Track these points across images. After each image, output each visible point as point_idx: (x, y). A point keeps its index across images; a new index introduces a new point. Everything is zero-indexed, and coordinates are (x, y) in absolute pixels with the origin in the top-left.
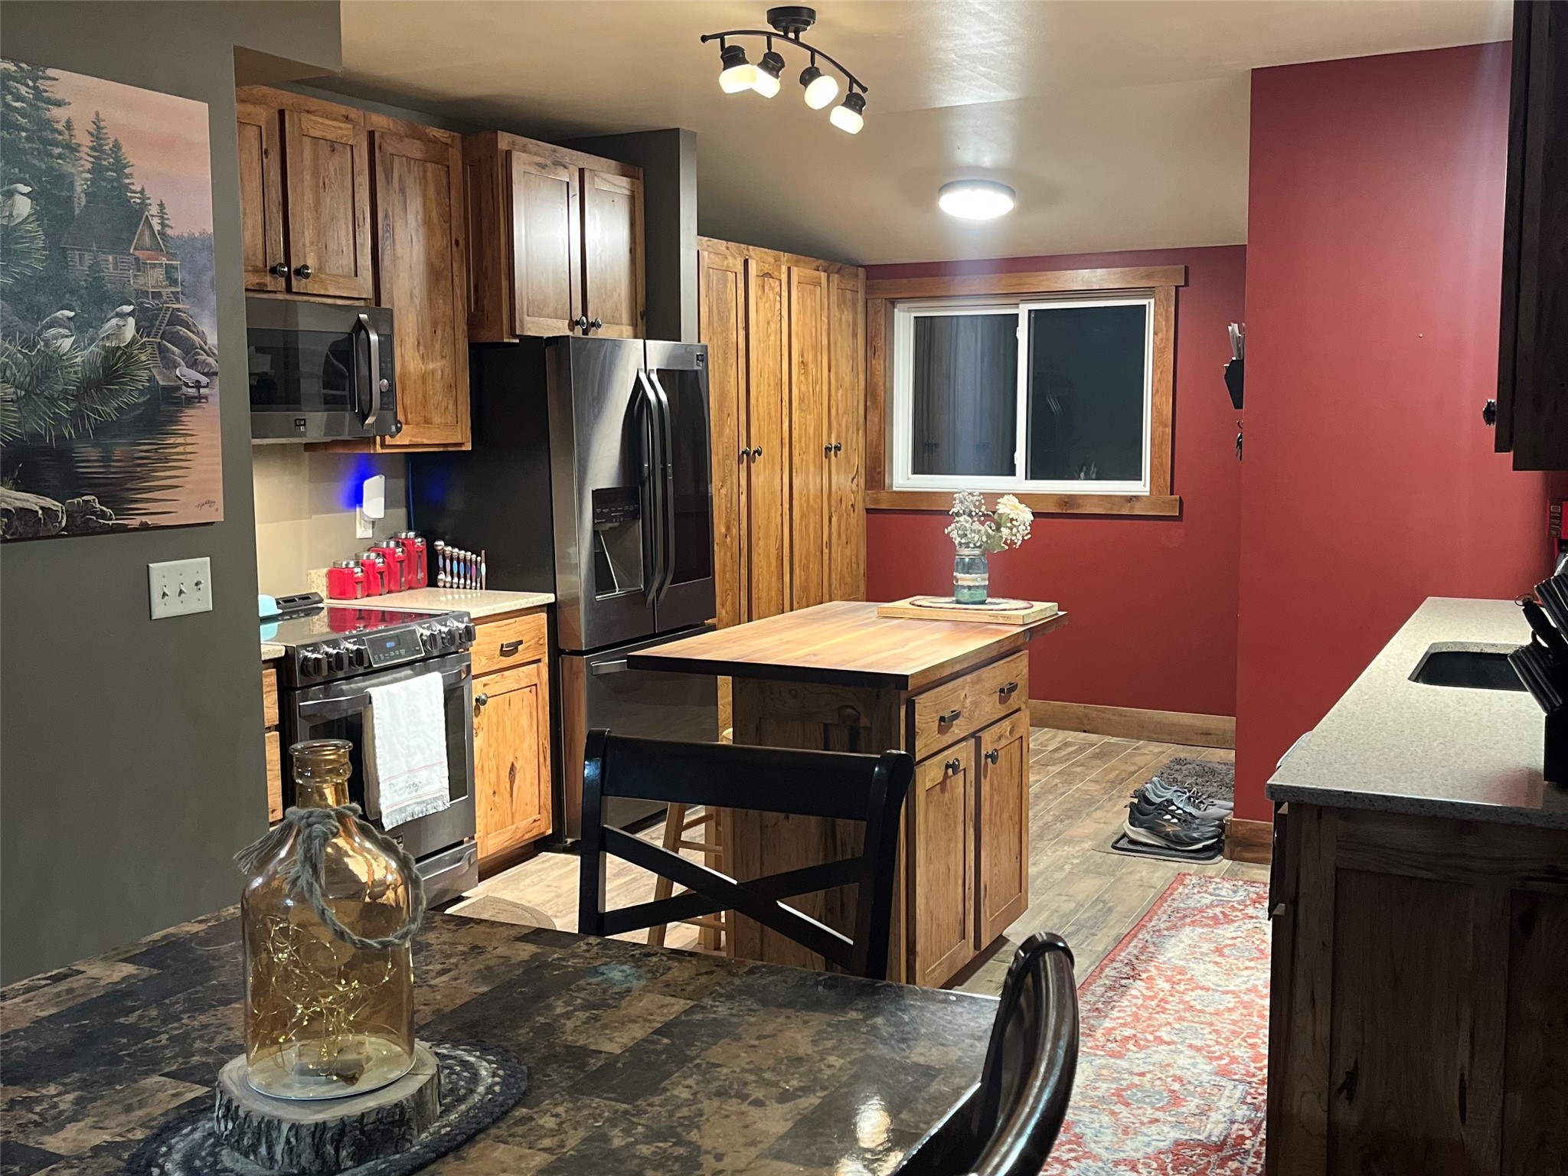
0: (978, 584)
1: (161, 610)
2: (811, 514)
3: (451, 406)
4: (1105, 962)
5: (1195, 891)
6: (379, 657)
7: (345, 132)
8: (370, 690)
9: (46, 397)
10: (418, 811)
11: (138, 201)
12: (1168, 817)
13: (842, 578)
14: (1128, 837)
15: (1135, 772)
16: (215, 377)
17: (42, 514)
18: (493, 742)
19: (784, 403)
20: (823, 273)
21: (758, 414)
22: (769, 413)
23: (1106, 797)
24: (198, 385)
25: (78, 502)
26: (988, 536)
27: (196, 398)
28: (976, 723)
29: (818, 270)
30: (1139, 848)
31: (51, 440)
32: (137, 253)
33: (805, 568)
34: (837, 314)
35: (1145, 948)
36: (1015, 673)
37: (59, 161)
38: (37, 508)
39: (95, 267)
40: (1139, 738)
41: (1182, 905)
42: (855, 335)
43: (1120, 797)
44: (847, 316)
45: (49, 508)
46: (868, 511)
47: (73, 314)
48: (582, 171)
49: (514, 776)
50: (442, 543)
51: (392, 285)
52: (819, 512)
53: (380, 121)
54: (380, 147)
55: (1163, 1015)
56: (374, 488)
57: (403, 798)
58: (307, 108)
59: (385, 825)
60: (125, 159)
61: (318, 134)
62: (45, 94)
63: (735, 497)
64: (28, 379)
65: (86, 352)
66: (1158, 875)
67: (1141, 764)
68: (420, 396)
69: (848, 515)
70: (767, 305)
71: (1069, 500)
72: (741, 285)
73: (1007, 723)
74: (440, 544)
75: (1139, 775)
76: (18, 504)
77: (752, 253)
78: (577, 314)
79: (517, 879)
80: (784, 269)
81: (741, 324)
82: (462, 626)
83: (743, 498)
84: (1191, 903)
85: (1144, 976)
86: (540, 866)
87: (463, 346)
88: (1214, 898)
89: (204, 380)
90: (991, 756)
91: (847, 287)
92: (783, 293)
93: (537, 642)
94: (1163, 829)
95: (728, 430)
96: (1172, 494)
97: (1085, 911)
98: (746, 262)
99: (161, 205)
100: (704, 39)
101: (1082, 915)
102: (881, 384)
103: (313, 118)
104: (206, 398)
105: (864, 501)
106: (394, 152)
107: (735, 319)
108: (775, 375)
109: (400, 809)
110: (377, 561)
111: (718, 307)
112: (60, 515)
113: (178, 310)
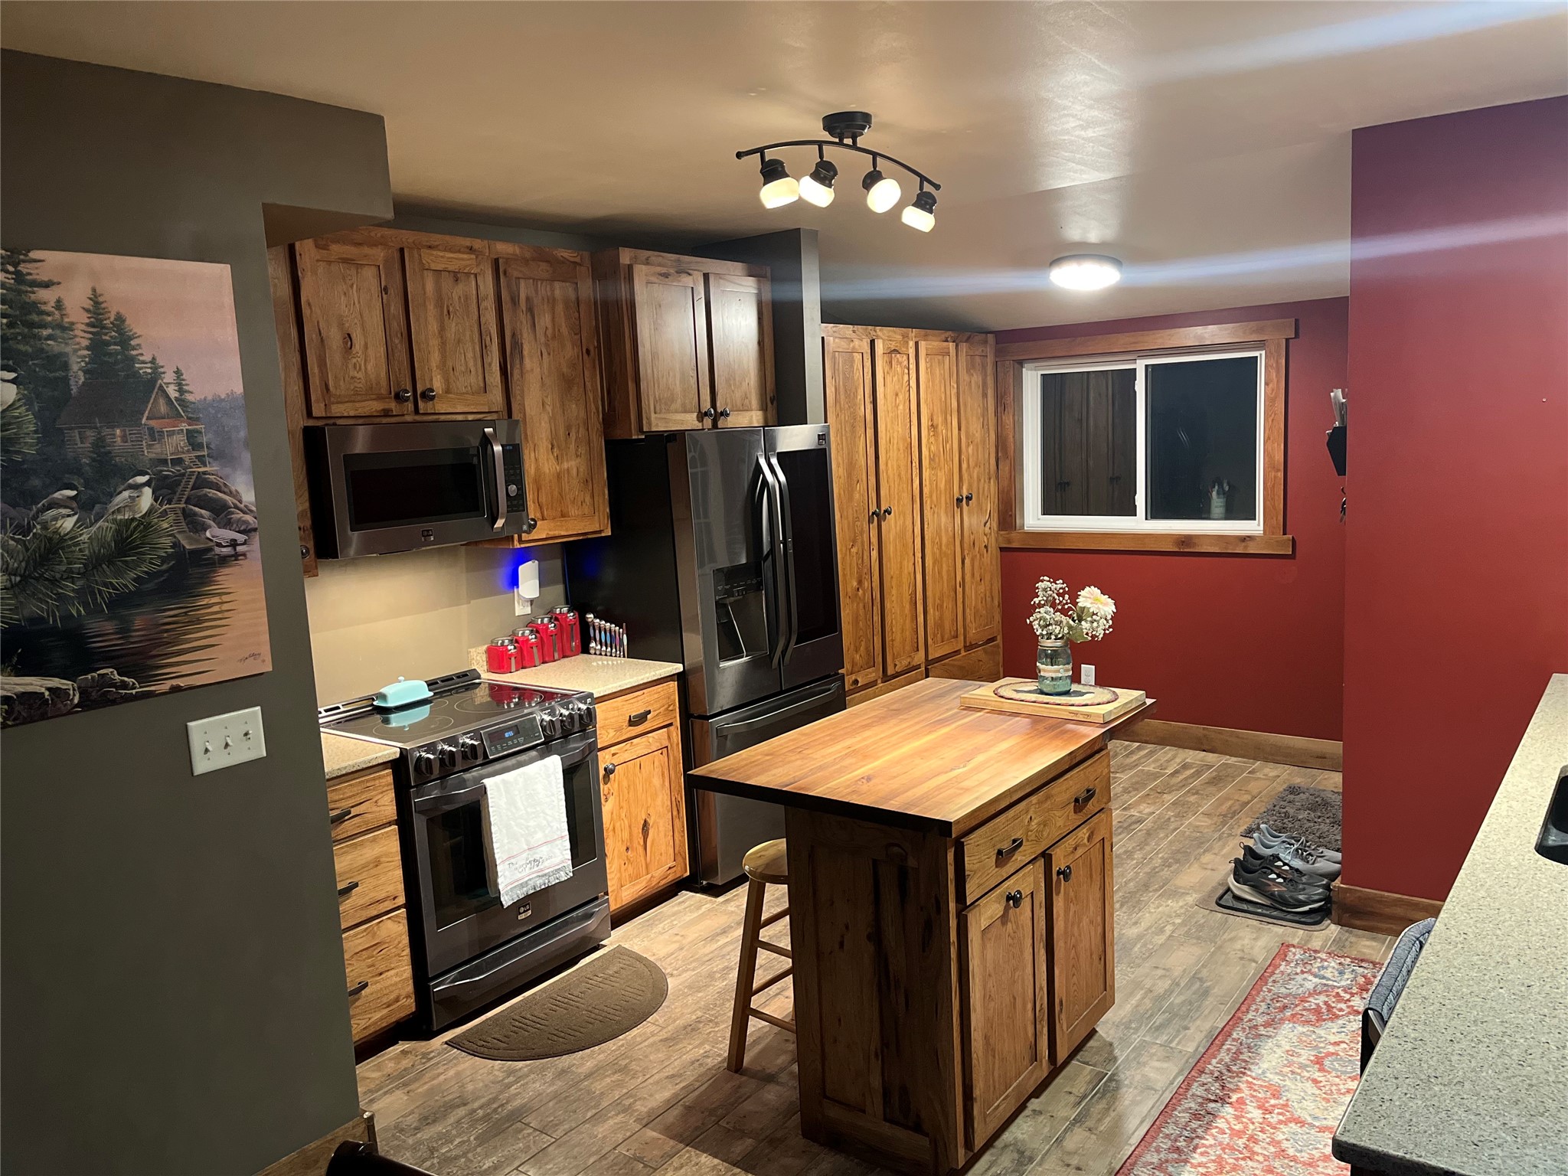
0: (1060, 675)
1: (202, 765)
2: (944, 559)
3: (588, 499)
4: (1193, 1073)
5: (1298, 970)
6: (496, 748)
7: (468, 262)
8: (486, 781)
9: (47, 579)
10: (540, 884)
11: (149, 371)
12: (1273, 876)
13: (976, 612)
14: (1232, 892)
15: (1248, 803)
16: (253, 533)
17: (50, 695)
18: (624, 804)
19: (914, 464)
20: (951, 344)
21: (888, 478)
22: (899, 475)
23: (1216, 835)
24: (234, 544)
25: (93, 677)
26: (1070, 628)
27: (232, 556)
28: (1044, 843)
29: (946, 341)
30: (1245, 907)
31: (55, 621)
32: (152, 423)
33: (940, 607)
34: (967, 378)
35: (1239, 1052)
36: (1092, 778)
37: (49, 342)
38: (43, 690)
39: (100, 443)
40: (1256, 759)
41: (1283, 990)
42: (985, 395)
43: (1230, 835)
44: (976, 378)
45: (57, 688)
46: (1001, 549)
47: (75, 492)
48: (706, 277)
49: (648, 830)
50: (592, 616)
51: (523, 397)
52: (951, 557)
53: (504, 248)
54: (505, 273)
55: (1250, 1163)
56: (528, 571)
57: (524, 874)
58: (428, 244)
59: (504, 903)
60: (131, 331)
61: (440, 267)
62: (29, 277)
63: (866, 554)
64: (23, 564)
65: (94, 529)
66: (1261, 943)
67: (1255, 792)
68: (556, 493)
69: (981, 555)
70: (895, 379)
71: (1186, 540)
72: (868, 364)
73: (1085, 831)
74: (590, 616)
75: (1251, 808)
76: (20, 689)
77: (879, 333)
78: (706, 405)
79: (650, 925)
80: (911, 344)
81: (868, 399)
82: (584, 707)
83: (875, 554)
84: (1293, 987)
85: (1234, 1097)
86: (676, 909)
87: (599, 444)
88: (1317, 980)
89: (241, 538)
90: (1063, 873)
91: (977, 353)
92: (911, 366)
93: (667, 709)
94: (1268, 889)
95: (857, 495)
96: (1284, 534)
97: (1180, 993)
98: (872, 342)
99: (178, 372)
100: (739, 155)
101: (1176, 999)
102: (1011, 436)
103: (435, 253)
104: (244, 555)
105: (997, 540)
106: (520, 275)
107: (863, 393)
108: (904, 439)
109: (521, 884)
110: (530, 637)
111: (845, 386)
112: (71, 692)
113: (205, 473)
